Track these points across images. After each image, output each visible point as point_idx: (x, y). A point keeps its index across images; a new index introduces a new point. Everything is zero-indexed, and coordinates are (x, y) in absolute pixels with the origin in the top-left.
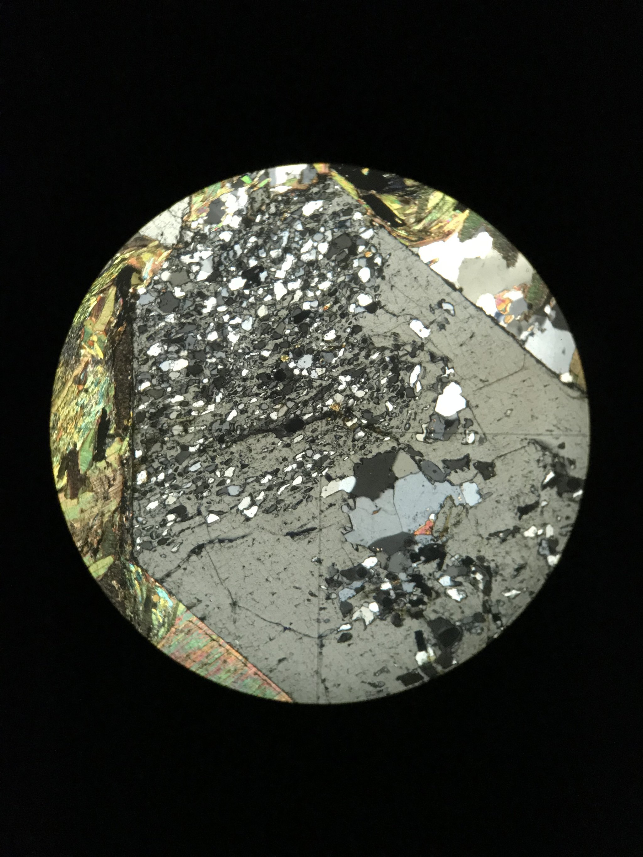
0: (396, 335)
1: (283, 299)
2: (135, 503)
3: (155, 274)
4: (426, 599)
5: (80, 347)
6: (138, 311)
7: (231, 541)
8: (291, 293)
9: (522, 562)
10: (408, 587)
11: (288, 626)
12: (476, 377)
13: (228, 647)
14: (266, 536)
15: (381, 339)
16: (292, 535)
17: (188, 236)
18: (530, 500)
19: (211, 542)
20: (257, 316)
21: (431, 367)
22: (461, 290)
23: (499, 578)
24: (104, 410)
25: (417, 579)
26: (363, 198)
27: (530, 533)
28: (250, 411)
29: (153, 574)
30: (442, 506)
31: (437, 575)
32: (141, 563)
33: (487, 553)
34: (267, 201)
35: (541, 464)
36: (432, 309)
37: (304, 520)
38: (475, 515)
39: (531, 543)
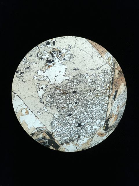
0: (51, 109)
1: (73, 119)
2: (110, 80)
3: (100, 128)
4: (52, 52)
5: (118, 115)
6: (105, 121)
7: (91, 70)
8: (71, 121)
9: (30, 57)
10: (55, 55)
11: (81, 50)
12: (35, 98)
13: (95, 47)
14: (83, 70)
15: (54, 108)
16: (78, 69)
17: (92, 136)
18: (27, 70)
19: (95, 70)
20: (79, 116)
21: (44, 101)
22: (36, 116)
23: (36, 54)
24: (114, 101)
25: (53, 56)
26: (53, 139)
27: (28, 63)
28: (83, 97)
29: (108, 65)
30: (46, 71)
31: (49, 57)
32: (111, 67)
33: (37, 60)
34: (74, 141)
35: (23, 77)
36: (42, 113)
37: (75, 72)
38: (39, 68)
39: (28, 61)
